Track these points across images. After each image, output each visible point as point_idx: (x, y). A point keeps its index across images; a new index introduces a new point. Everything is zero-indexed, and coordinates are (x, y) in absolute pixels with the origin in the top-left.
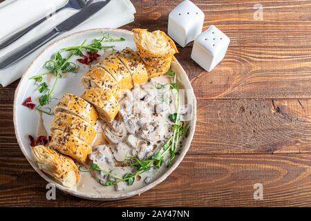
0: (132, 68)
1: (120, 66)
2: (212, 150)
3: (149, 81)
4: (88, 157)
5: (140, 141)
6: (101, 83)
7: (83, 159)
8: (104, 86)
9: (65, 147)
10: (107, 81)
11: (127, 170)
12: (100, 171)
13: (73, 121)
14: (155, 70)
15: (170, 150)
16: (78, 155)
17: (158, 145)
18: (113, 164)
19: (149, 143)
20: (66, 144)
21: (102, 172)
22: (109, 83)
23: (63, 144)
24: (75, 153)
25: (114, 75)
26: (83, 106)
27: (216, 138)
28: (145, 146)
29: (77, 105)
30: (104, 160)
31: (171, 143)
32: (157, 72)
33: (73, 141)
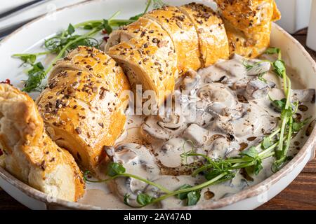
0: (199, 19)
1: (177, 14)
3: (231, 57)
5: (211, 134)
6: (140, 33)
7: (94, 147)
8: (145, 38)
9: (57, 119)
10: (151, 32)
11: (184, 181)
12: (127, 178)
13: (78, 79)
14: (242, 40)
15: (275, 149)
16: (83, 137)
17: (250, 143)
18: (156, 170)
19: (231, 138)
20: (60, 112)
21: (132, 180)
22: (155, 36)
23: (54, 112)
24: (77, 131)
25: (166, 25)
26: (102, 62)
28: (223, 141)
29: (90, 59)
31: (276, 140)
32: (245, 45)
33: (75, 107)
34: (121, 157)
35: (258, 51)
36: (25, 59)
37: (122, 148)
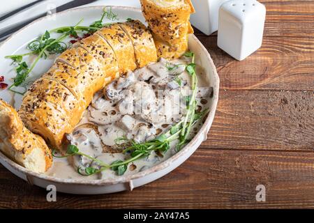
0: (135, 36)
1: (119, 32)
2: (240, 144)
3: (158, 61)
4: (65, 136)
5: (138, 122)
6: (91, 47)
7: (58, 137)
8: (94, 51)
9: (33, 116)
10: (99, 47)
11: (118, 157)
12: (80, 156)
13: (50, 86)
14: (167, 47)
15: (180, 134)
16: (50, 128)
17: (164, 129)
18: (100, 149)
19: (151, 126)
20: (35, 112)
21: (83, 157)
22: (101, 49)
23: (31, 112)
24: (46, 125)
25: (110, 41)
27: (246, 131)
28: (145, 128)
30: (88, 145)
31: (181, 127)
32: (169, 51)
33: (45, 108)
34: (77, 140)
35: (179, 54)
36: (15, 59)
37: (78, 132)
